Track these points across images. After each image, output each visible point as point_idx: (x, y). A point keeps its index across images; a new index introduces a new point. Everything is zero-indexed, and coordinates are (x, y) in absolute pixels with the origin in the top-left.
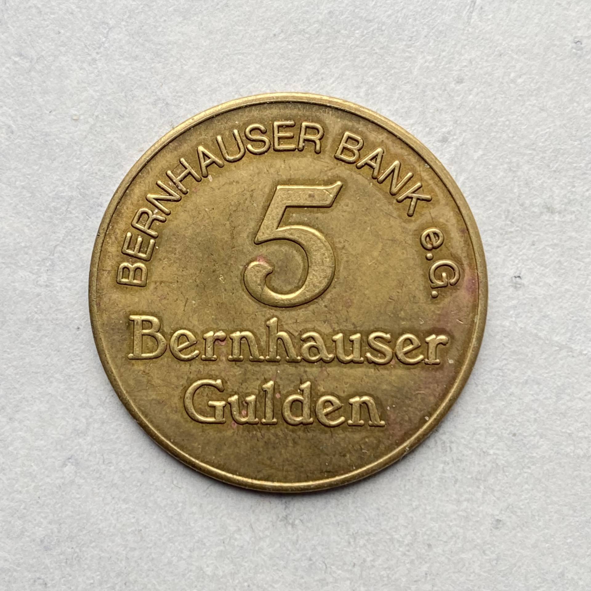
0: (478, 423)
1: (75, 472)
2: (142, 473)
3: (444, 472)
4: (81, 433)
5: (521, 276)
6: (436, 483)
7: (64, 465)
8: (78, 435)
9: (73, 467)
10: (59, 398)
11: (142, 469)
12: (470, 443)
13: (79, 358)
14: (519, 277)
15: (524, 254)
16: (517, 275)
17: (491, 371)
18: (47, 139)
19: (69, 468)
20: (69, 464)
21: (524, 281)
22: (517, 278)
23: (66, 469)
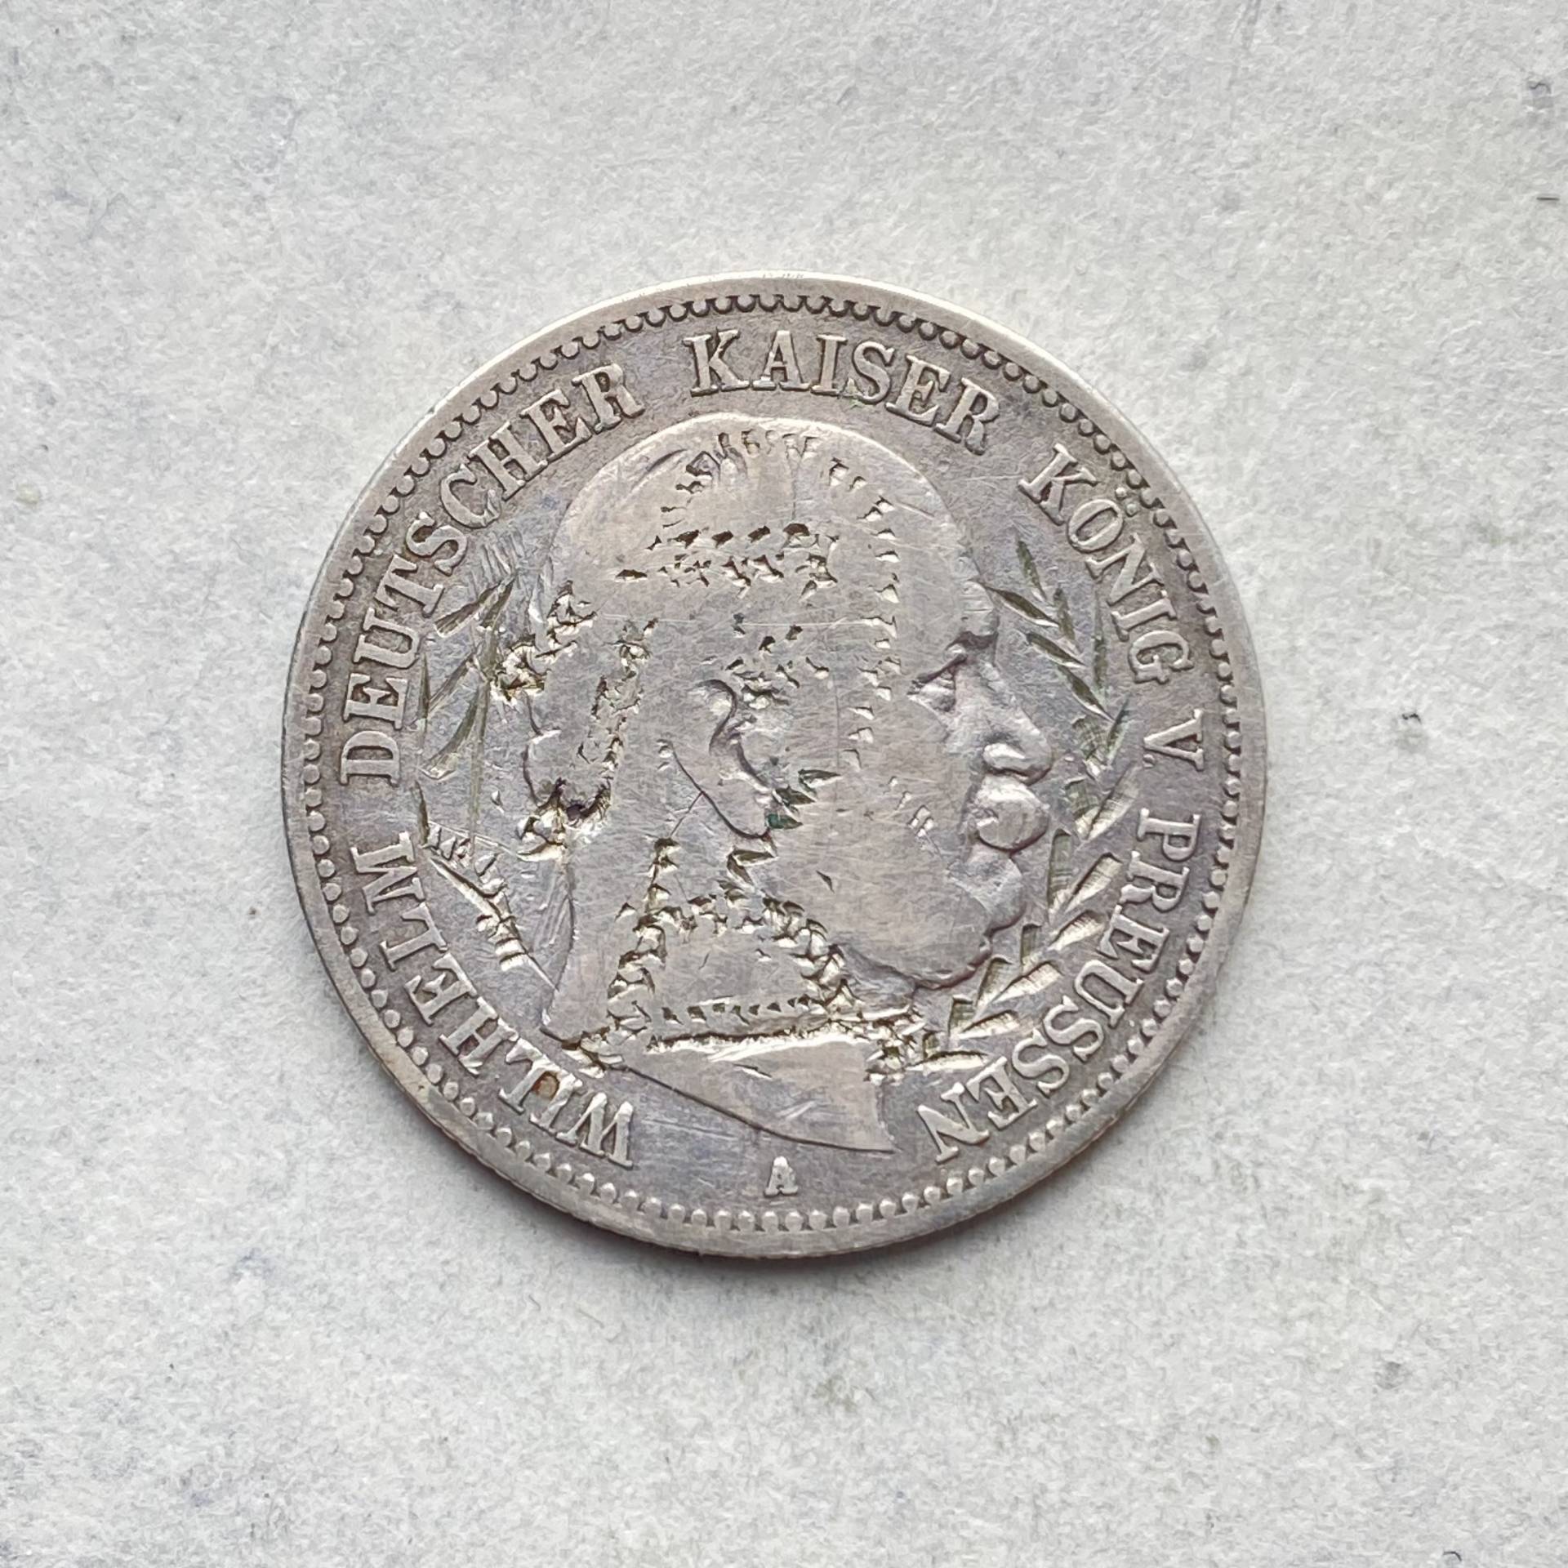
0: (1324, 1109)
1: (266, 1294)
2: (442, 1286)
3: (1241, 1243)
4: (275, 1189)
5: (1420, 712)
6: (1222, 1273)
7: (235, 1275)
8: (266, 1194)
9: (256, 1282)
10: (212, 1098)
11: (441, 1278)
12: (1307, 1164)
13: (259, 991)
14: (1415, 716)
15: (1422, 656)
16: (1409, 711)
17: (1351, 971)
18: (145, 414)
19: (248, 1285)
20: (247, 1273)
21: (1430, 728)
22: (1411, 722)
23: (236, 1288)
